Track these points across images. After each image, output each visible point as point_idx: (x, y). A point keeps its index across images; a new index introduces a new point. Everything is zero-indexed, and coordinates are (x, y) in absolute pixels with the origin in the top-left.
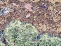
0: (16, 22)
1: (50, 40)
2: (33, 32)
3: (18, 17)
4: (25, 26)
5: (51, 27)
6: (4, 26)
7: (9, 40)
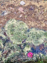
0: (12, 20)
1: (36, 33)
2: (24, 27)
3: (14, 17)
4: (19, 23)
5: (37, 24)
6: (4, 23)
7: (8, 33)
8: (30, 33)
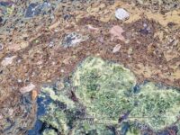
0: (93, 61)
6: (72, 67)
8: (141, 96)
